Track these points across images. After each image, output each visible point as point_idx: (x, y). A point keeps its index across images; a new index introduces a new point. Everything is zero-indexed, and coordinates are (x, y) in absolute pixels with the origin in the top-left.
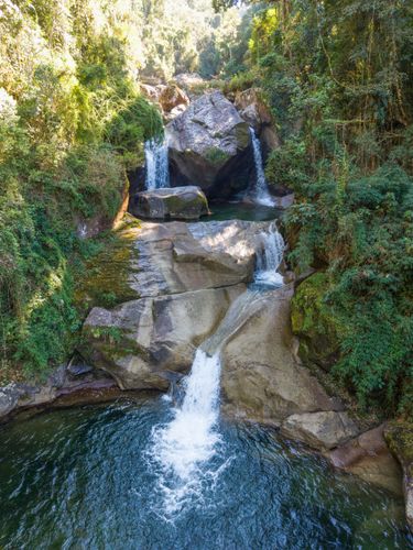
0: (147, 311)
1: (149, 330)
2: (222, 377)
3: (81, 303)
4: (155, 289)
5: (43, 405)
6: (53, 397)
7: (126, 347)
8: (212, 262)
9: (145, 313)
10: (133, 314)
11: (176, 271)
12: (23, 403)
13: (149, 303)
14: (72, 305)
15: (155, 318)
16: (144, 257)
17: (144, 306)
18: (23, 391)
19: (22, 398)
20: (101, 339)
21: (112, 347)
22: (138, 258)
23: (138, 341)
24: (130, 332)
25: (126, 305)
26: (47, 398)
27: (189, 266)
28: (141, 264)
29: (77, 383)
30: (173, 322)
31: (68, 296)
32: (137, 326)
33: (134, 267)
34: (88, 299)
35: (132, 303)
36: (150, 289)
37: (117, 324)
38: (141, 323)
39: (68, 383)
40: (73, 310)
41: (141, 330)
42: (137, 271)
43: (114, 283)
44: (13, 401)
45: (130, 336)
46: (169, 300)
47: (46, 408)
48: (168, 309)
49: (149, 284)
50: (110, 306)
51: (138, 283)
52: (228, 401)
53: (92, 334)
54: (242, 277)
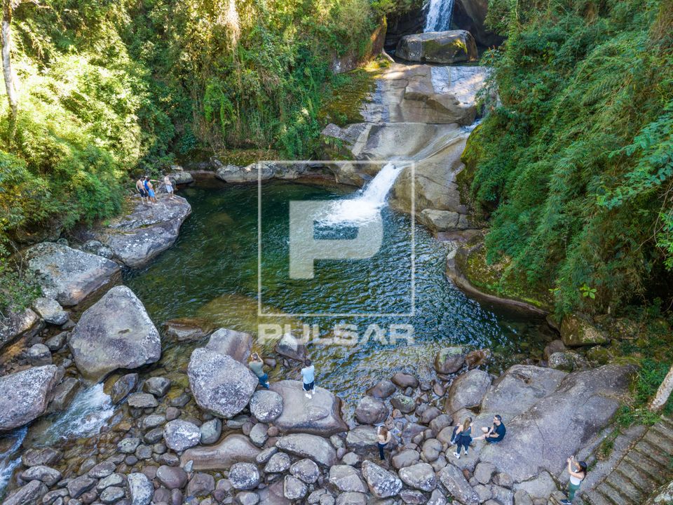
0: (366, 132)
1: (362, 145)
2: (396, 181)
3: (322, 119)
4: (378, 117)
5: (289, 180)
6: (296, 177)
7: (344, 155)
8: (434, 101)
9: (363, 133)
10: (355, 132)
11: (401, 106)
12: (278, 176)
13: (369, 127)
14: (316, 119)
15: (369, 137)
16: (380, 92)
17: (365, 128)
18: (279, 169)
19: (278, 172)
20: (329, 146)
21: (336, 153)
22: (374, 91)
23: (353, 151)
24: (349, 144)
25: (352, 125)
26: (292, 177)
27: (414, 103)
28: (375, 96)
29: (312, 173)
30: (380, 142)
31: (315, 112)
32: (355, 141)
33: (369, 98)
34: (328, 117)
35: (357, 124)
36: (374, 117)
37: (342, 137)
38: (359, 140)
39: (306, 172)
40: (315, 122)
41: (357, 144)
42: (369, 102)
43: (349, 109)
44: (273, 173)
45: (348, 147)
46: (383, 126)
47: (291, 182)
48: (380, 132)
49: (375, 113)
50: (342, 125)
51: (367, 111)
52: (395, 198)
53: (324, 141)
54: (457, 119)
